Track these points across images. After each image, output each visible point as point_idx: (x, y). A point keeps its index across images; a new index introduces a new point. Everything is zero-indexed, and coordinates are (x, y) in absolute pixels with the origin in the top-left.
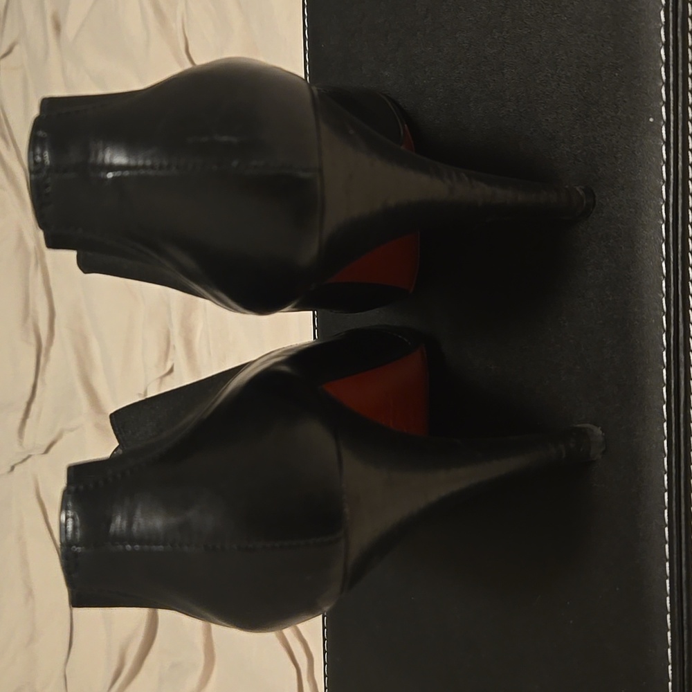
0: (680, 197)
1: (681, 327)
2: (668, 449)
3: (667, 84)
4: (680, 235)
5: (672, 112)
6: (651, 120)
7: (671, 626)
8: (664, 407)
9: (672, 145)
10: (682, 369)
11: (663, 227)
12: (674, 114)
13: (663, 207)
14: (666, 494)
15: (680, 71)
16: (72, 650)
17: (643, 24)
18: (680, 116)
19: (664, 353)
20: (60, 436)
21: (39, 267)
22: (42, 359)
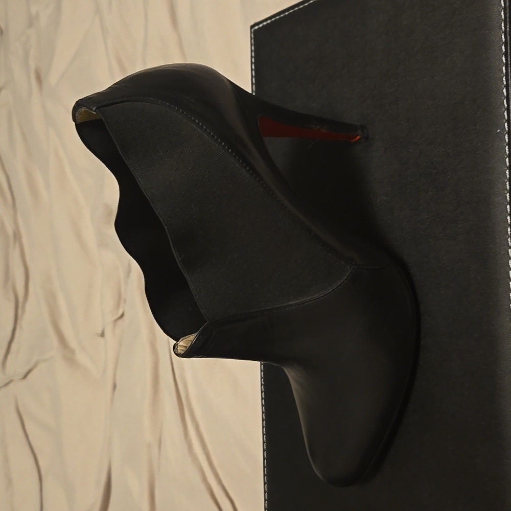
20: (35, 365)
21: (17, 245)
22: (20, 311)
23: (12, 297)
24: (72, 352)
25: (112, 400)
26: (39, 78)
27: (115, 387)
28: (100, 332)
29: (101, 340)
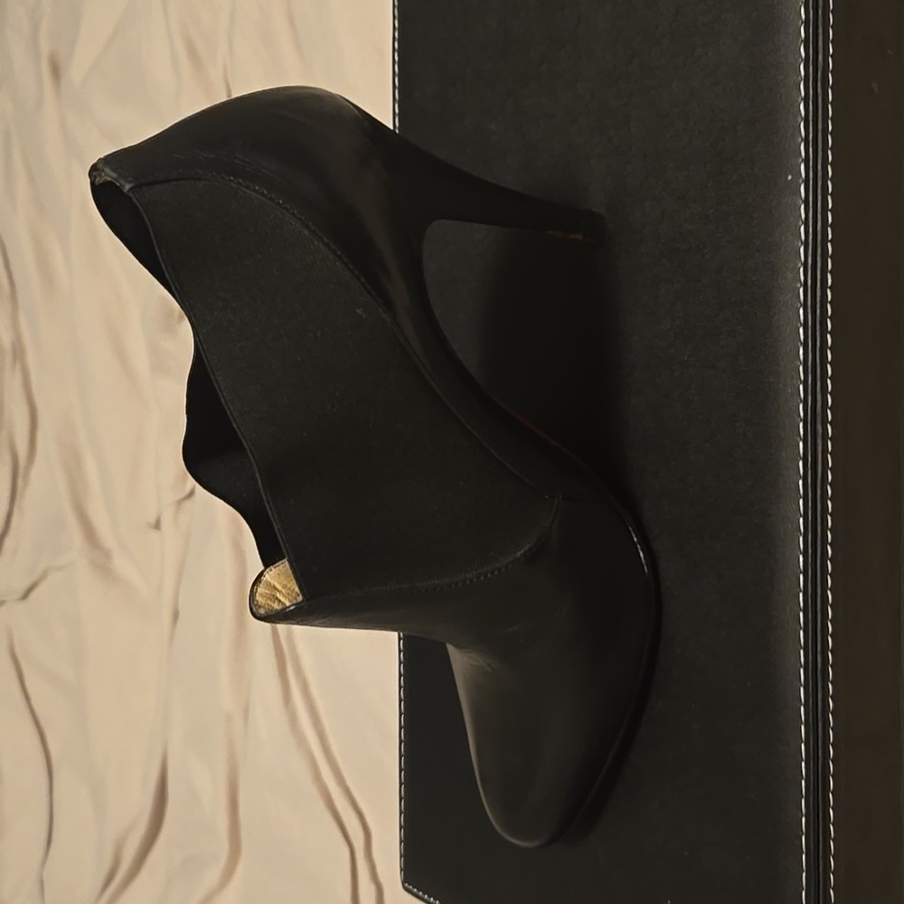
0: (819, 259)
1: (819, 397)
2: (804, 528)
3: (806, 141)
4: (818, 299)
5: (811, 169)
6: (790, 178)
7: (805, 719)
8: (801, 482)
9: (811, 204)
10: (819, 442)
11: (801, 290)
12: (813, 171)
13: (802, 270)
14: (801, 577)
15: (820, 127)
16: (53, 845)
17: (781, 77)
18: (820, 174)
19: (801, 425)
20: (43, 577)
21: (18, 367)
22: (20, 482)
23: (7, 458)
24: (107, 555)
25: (172, 637)
26: (56, 71)
27: (176, 616)
28: (152, 520)
29: (154, 535)
